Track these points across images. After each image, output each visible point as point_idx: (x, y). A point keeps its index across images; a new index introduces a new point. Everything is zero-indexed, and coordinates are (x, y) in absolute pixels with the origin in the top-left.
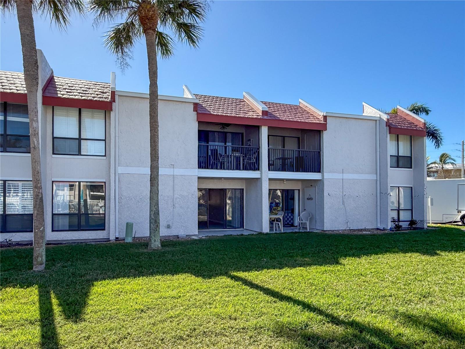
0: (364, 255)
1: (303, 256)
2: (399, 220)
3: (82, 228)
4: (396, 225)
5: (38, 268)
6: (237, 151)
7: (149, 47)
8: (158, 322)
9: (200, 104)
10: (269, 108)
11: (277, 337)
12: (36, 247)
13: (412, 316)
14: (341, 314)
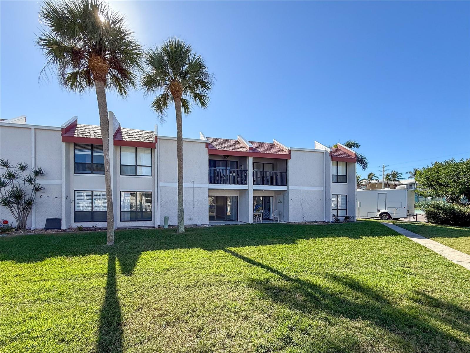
0: (312, 238)
1: (272, 238)
2: (338, 216)
3: (138, 220)
4: (336, 219)
5: (110, 243)
6: (233, 173)
7: (176, 109)
8: (177, 277)
9: (210, 143)
10: (254, 145)
11: (248, 287)
12: (109, 231)
13: (337, 277)
14: (291, 274)
